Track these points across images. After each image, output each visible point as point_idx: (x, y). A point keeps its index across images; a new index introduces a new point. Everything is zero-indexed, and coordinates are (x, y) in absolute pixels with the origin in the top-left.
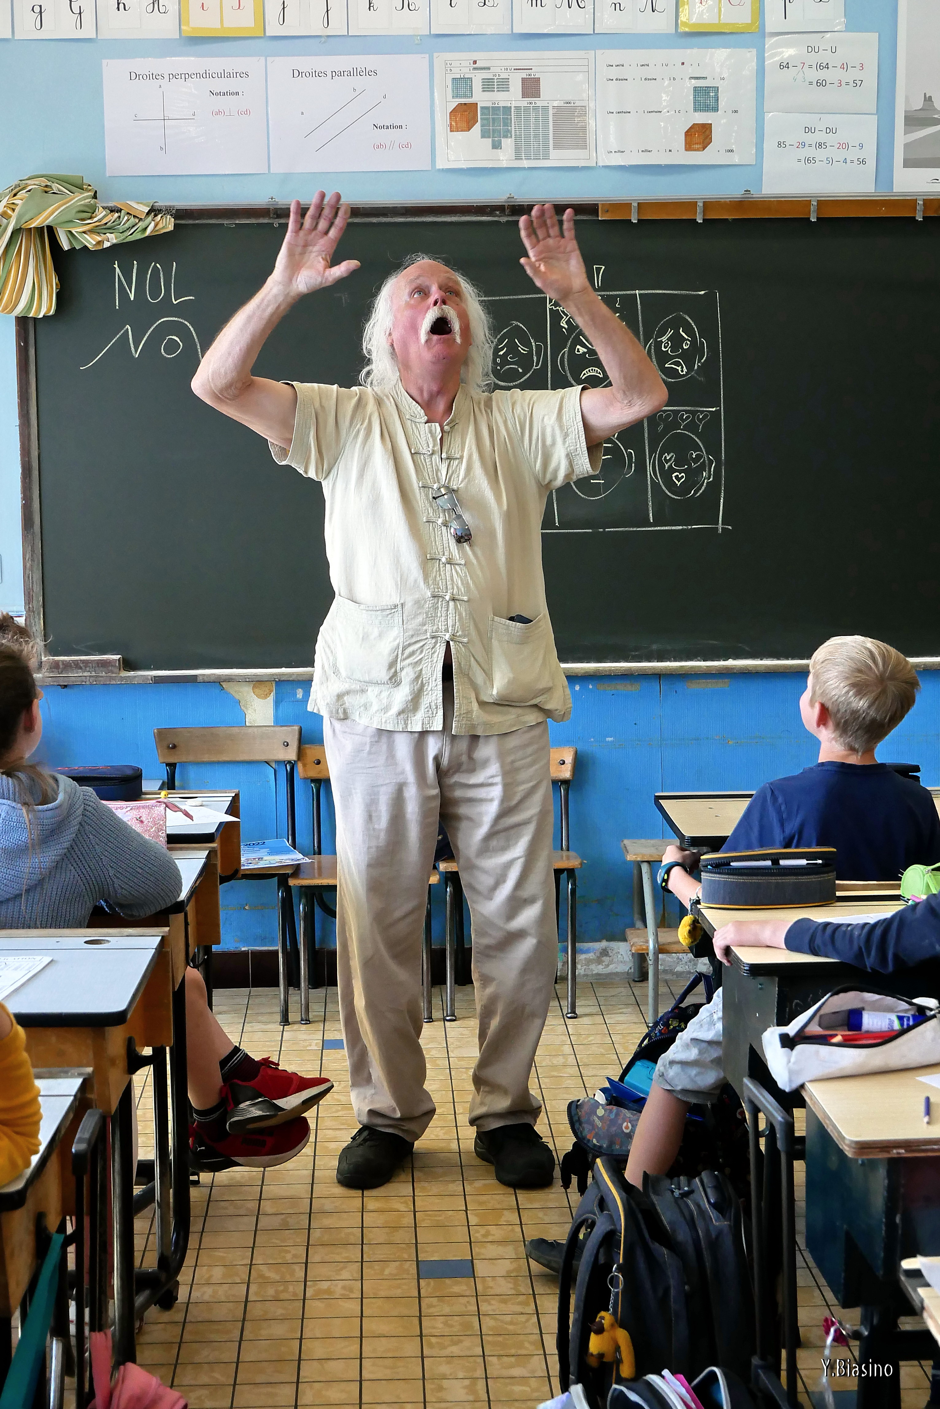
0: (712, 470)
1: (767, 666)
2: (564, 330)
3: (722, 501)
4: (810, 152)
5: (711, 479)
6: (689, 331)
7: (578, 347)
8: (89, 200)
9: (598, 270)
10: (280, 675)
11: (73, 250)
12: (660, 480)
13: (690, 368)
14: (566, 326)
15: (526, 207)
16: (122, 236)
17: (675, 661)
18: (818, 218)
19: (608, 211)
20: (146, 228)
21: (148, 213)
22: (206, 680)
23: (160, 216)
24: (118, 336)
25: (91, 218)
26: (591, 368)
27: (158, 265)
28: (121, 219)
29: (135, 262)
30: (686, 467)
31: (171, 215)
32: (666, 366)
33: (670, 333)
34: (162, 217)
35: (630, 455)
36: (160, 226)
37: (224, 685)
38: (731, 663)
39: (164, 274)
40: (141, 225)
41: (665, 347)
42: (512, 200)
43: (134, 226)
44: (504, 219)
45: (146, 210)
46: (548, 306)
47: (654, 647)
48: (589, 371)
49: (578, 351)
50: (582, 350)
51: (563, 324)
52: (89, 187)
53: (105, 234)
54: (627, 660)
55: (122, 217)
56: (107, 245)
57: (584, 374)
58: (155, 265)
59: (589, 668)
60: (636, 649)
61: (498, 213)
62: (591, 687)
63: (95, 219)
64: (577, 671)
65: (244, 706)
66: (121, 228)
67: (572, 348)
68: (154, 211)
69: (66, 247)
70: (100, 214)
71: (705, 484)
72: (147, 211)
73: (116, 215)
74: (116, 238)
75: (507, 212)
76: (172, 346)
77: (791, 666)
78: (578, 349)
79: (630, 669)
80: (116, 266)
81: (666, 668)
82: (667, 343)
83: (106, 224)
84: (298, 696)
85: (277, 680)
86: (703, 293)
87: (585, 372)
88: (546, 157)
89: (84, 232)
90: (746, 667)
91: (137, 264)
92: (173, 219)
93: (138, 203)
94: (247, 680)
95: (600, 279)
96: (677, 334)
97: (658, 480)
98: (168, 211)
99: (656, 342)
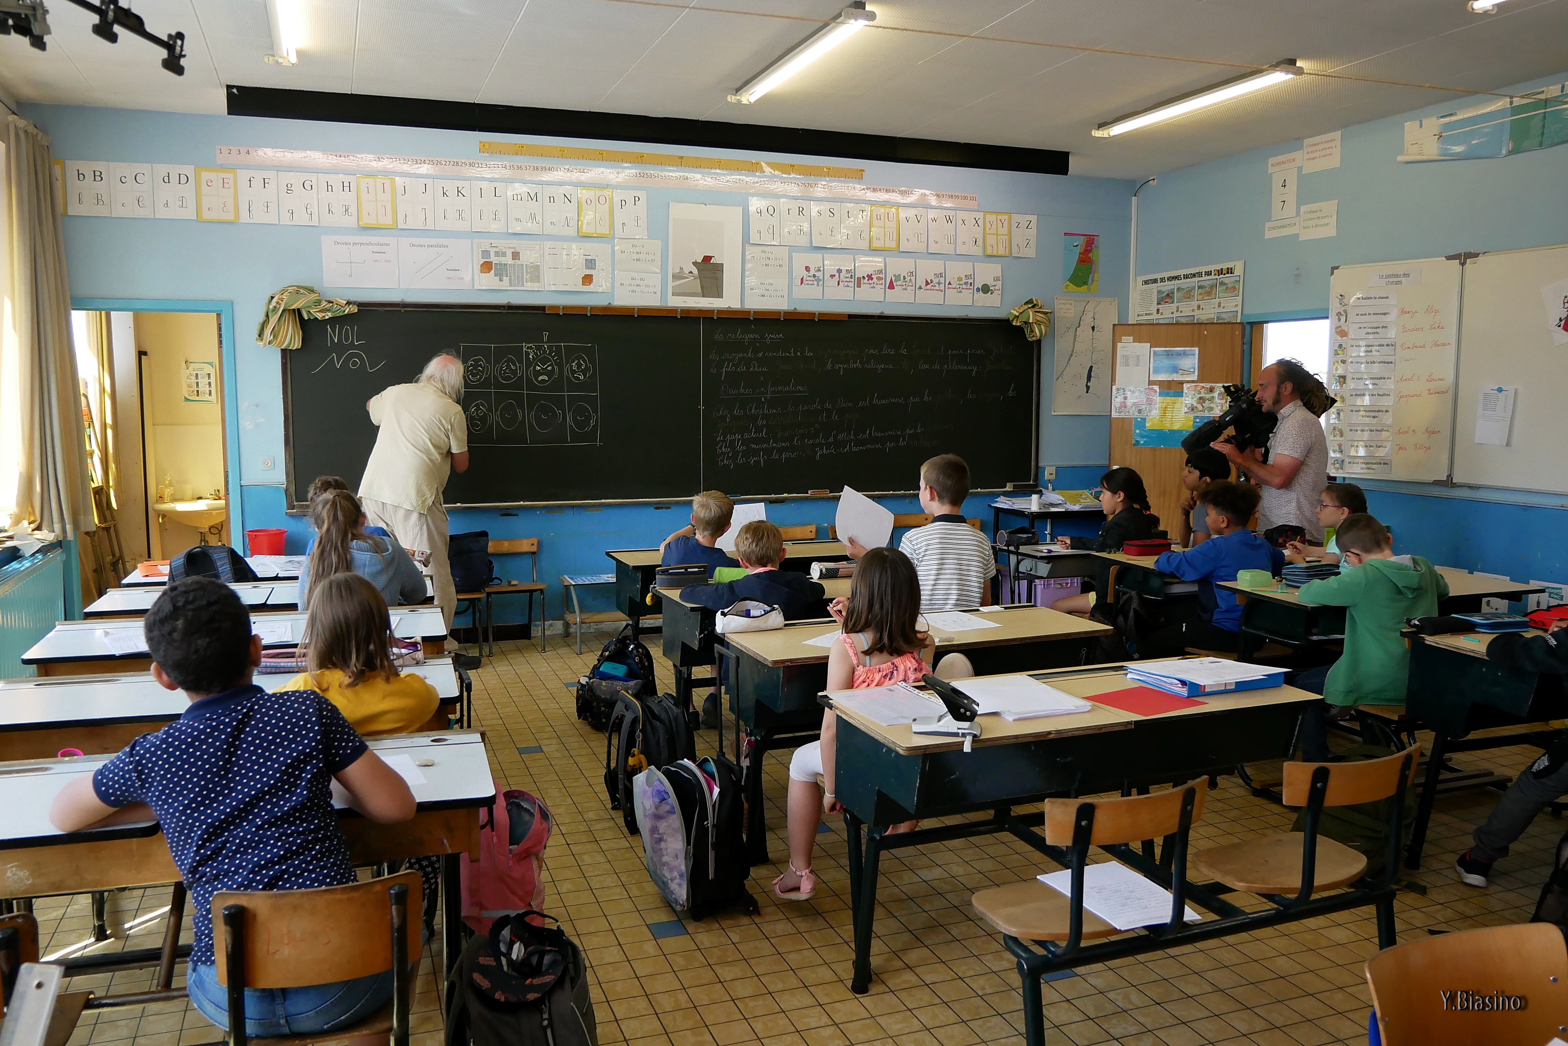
0: (595, 419)
1: (619, 501)
2: (531, 359)
3: (599, 432)
4: (634, 288)
5: (594, 423)
6: (584, 361)
8: (316, 297)
9: (545, 334)
11: (309, 319)
12: (573, 423)
13: (585, 376)
15: (514, 306)
16: (334, 314)
18: (638, 315)
19: (550, 309)
20: (344, 311)
21: (346, 304)
24: (329, 358)
25: (319, 305)
26: (543, 376)
27: (348, 327)
29: (338, 325)
30: (584, 418)
31: (356, 305)
32: (575, 375)
33: (576, 361)
34: (352, 306)
35: (560, 413)
36: (351, 309)
38: (603, 500)
39: (351, 331)
40: (343, 309)
41: (574, 368)
42: (509, 303)
43: (339, 310)
44: (505, 311)
45: (345, 302)
46: (524, 349)
47: (571, 494)
50: (539, 368)
51: (531, 357)
52: (317, 291)
53: (326, 312)
54: (559, 500)
55: (334, 305)
56: (327, 317)
60: (564, 495)
61: (502, 308)
62: (544, 511)
63: (321, 306)
64: (538, 505)
66: (333, 310)
67: (535, 367)
68: (348, 303)
69: (306, 318)
70: (324, 303)
71: (592, 425)
74: (331, 314)
75: (506, 308)
76: (355, 363)
78: (537, 368)
79: (562, 504)
80: (329, 327)
81: (576, 503)
82: (575, 366)
83: (326, 308)
86: (590, 345)
88: (523, 285)
89: (316, 312)
90: (610, 503)
91: (339, 327)
92: (357, 307)
93: (341, 299)
95: (547, 338)
96: (579, 362)
98: (354, 303)
99: (570, 365)
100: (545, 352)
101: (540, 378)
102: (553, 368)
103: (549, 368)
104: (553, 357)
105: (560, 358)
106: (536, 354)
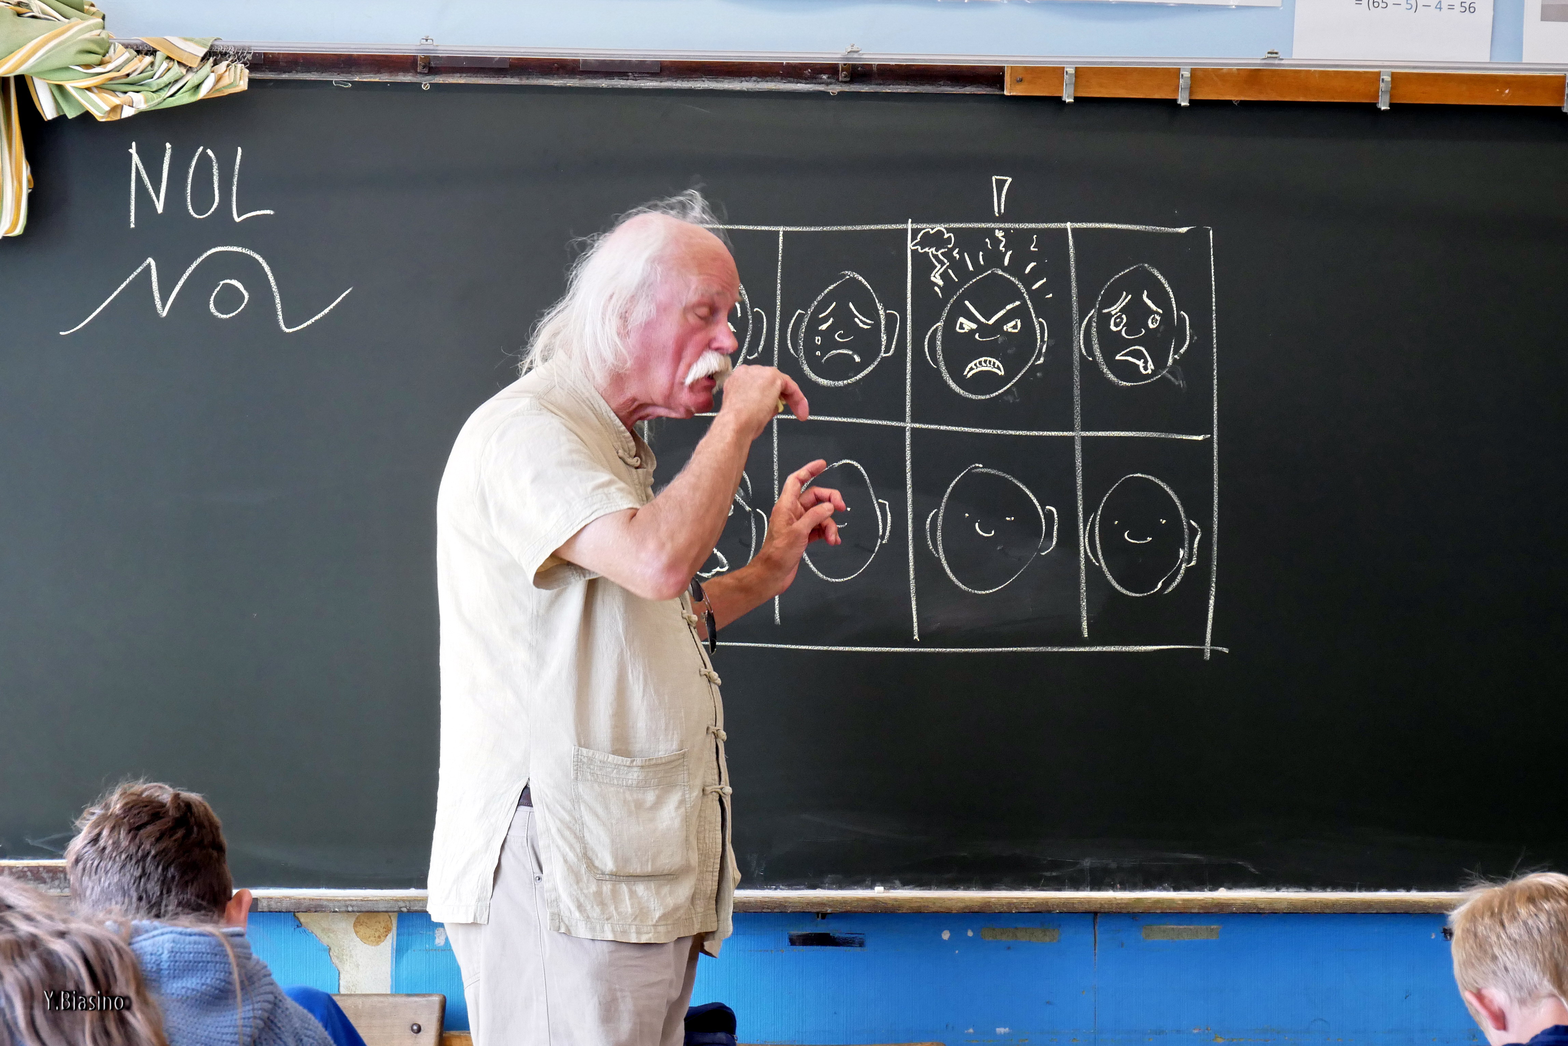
0: (1196, 546)
1: (1291, 902)
2: (936, 288)
3: (1212, 602)
5: (1193, 563)
6: (1160, 297)
7: (962, 320)
8: (98, 32)
9: (1000, 184)
10: (409, 901)
11: (61, 119)
12: (1102, 561)
13: (1160, 362)
14: (941, 283)
15: (875, 69)
16: (157, 98)
17: (1124, 888)
18: (1391, 105)
19: (1021, 80)
20: (198, 87)
21: (205, 58)
22: (274, 906)
23: (225, 63)
24: (131, 278)
25: (101, 64)
26: (983, 359)
27: (209, 152)
28: (156, 68)
29: (168, 145)
30: (1149, 539)
31: (245, 64)
32: (1118, 357)
33: (1125, 299)
34: (228, 66)
35: (1049, 516)
36: (226, 81)
37: (303, 917)
38: (1223, 894)
39: (219, 169)
40: (192, 79)
41: (1116, 325)
42: (856, 56)
43: (176, 81)
44: (835, 89)
45: (202, 51)
46: (910, 245)
47: (1087, 863)
48: (980, 363)
49: (961, 327)
50: (969, 325)
51: (936, 278)
52: (92, 9)
53: (125, 93)
54: (1036, 886)
55: (157, 63)
56: (128, 112)
57: (971, 369)
58: (204, 153)
59: (971, 900)
60: (1055, 865)
61: (825, 77)
62: (970, 934)
63: (110, 67)
64: (948, 904)
65: (338, 958)
66: (155, 83)
67: (950, 324)
68: (214, 55)
69: (49, 112)
70: (119, 57)
71: (1182, 571)
72: (202, 55)
73: (148, 59)
74: (146, 101)
75: (842, 76)
76: (229, 299)
77: (1335, 903)
78: (961, 324)
79: (1046, 902)
80: (133, 151)
81: (1110, 901)
82: (1120, 317)
83: (128, 75)
84: (437, 941)
85: (404, 910)
86: (1184, 230)
87: (972, 365)
89: (89, 89)
90: (1254, 903)
91: (173, 149)
92: (247, 71)
93: (186, 39)
94: (350, 909)
95: (1003, 200)
96: (1137, 301)
97: (1098, 561)
98: (239, 56)
99: (1100, 315)
100: (995, 258)
101: (973, 368)
102: (1028, 325)
103: (1008, 327)
104: (1027, 282)
105: (1059, 282)
106: (958, 266)
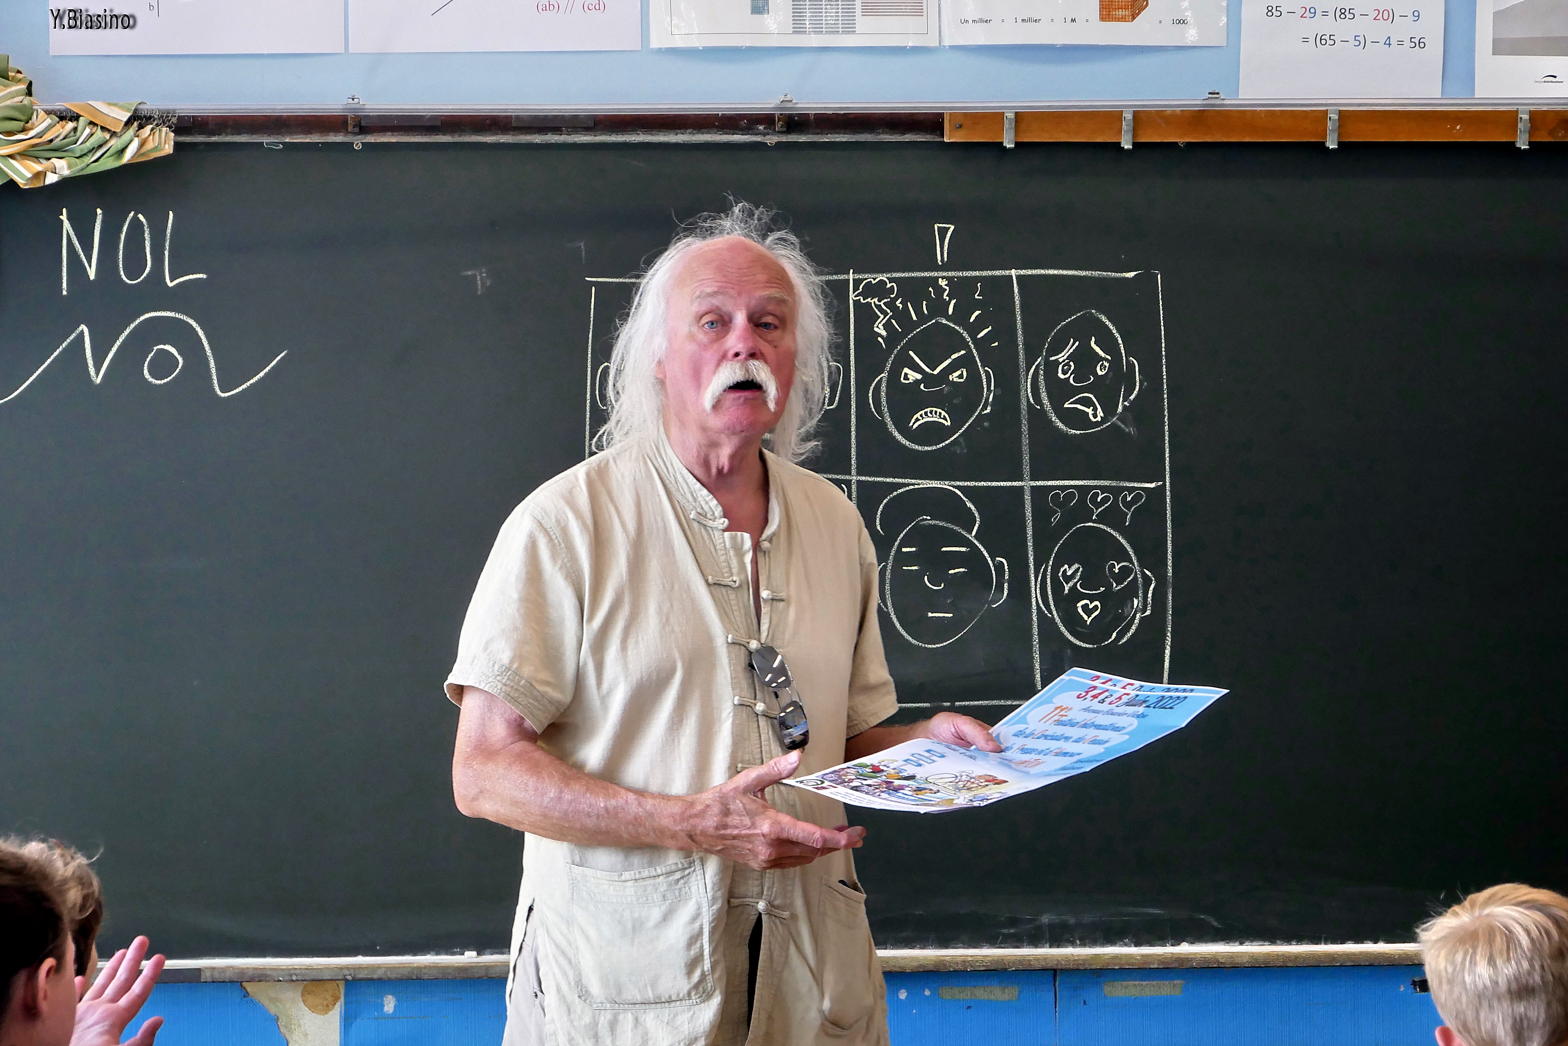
0: (1150, 595)
1: (1252, 956)
2: (880, 339)
3: (1168, 652)
4: (1325, 25)
5: (1148, 613)
6: (1108, 343)
7: (906, 370)
8: (20, 98)
9: (943, 232)
10: (354, 969)
12: (1055, 613)
13: (1109, 409)
14: (884, 333)
15: (812, 118)
16: (81, 164)
17: (1083, 945)
18: (1340, 144)
19: (961, 126)
20: (122, 151)
21: (128, 123)
22: (217, 976)
23: (149, 127)
24: (64, 345)
25: (23, 130)
26: (928, 410)
27: (141, 217)
28: (78, 133)
29: (99, 211)
30: (1102, 589)
31: (170, 127)
32: (1066, 405)
33: (1072, 347)
34: (152, 130)
35: (999, 567)
36: (150, 145)
37: (249, 987)
38: (1185, 949)
39: (151, 233)
40: (115, 144)
41: (1064, 373)
42: (789, 105)
43: (100, 146)
44: (772, 140)
45: (125, 116)
46: (852, 296)
47: (1045, 919)
48: (926, 413)
49: (906, 378)
50: (913, 376)
51: (880, 329)
52: (19, 76)
53: (49, 159)
54: (993, 942)
55: (80, 129)
56: (51, 179)
57: (917, 420)
58: (135, 218)
59: (925, 958)
60: (1013, 922)
61: (761, 128)
62: (927, 993)
63: (32, 133)
64: (902, 963)
65: (286, 1027)
66: (78, 148)
67: (895, 374)
68: (139, 119)
70: (41, 123)
71: (1137, 621)
72: (125, 119)
73: (71, 125)
74: (69, 167)
75: (778, 126)
76: (163, 364)
77: (1297, 957)
78: (906, 374)
79: (1001, 960)
80: (64, 217)
81: (1067, 958)
82: (1068, 364)
83: (51, 141)
84: (386, 1009)
85: (349, 978)
86: (1131, 275)
87: (918, 415)
88: (850, 29)
89: (11, 156)
90: (1215, 957)
91: (103, 214)
92: (173, 134)
93: (110, 104)
94: (294, 978)
95: (946, 248)
96: (1085, 348)
97: (1051, 613)
98: (164, 119)
99: (1047, 363)
100: (939, 308)
101: (919, 419)
102: (974, 375)
103: (954, 377)
104: (973, 330)
105: (1005, 332)
106: (902, 316)
